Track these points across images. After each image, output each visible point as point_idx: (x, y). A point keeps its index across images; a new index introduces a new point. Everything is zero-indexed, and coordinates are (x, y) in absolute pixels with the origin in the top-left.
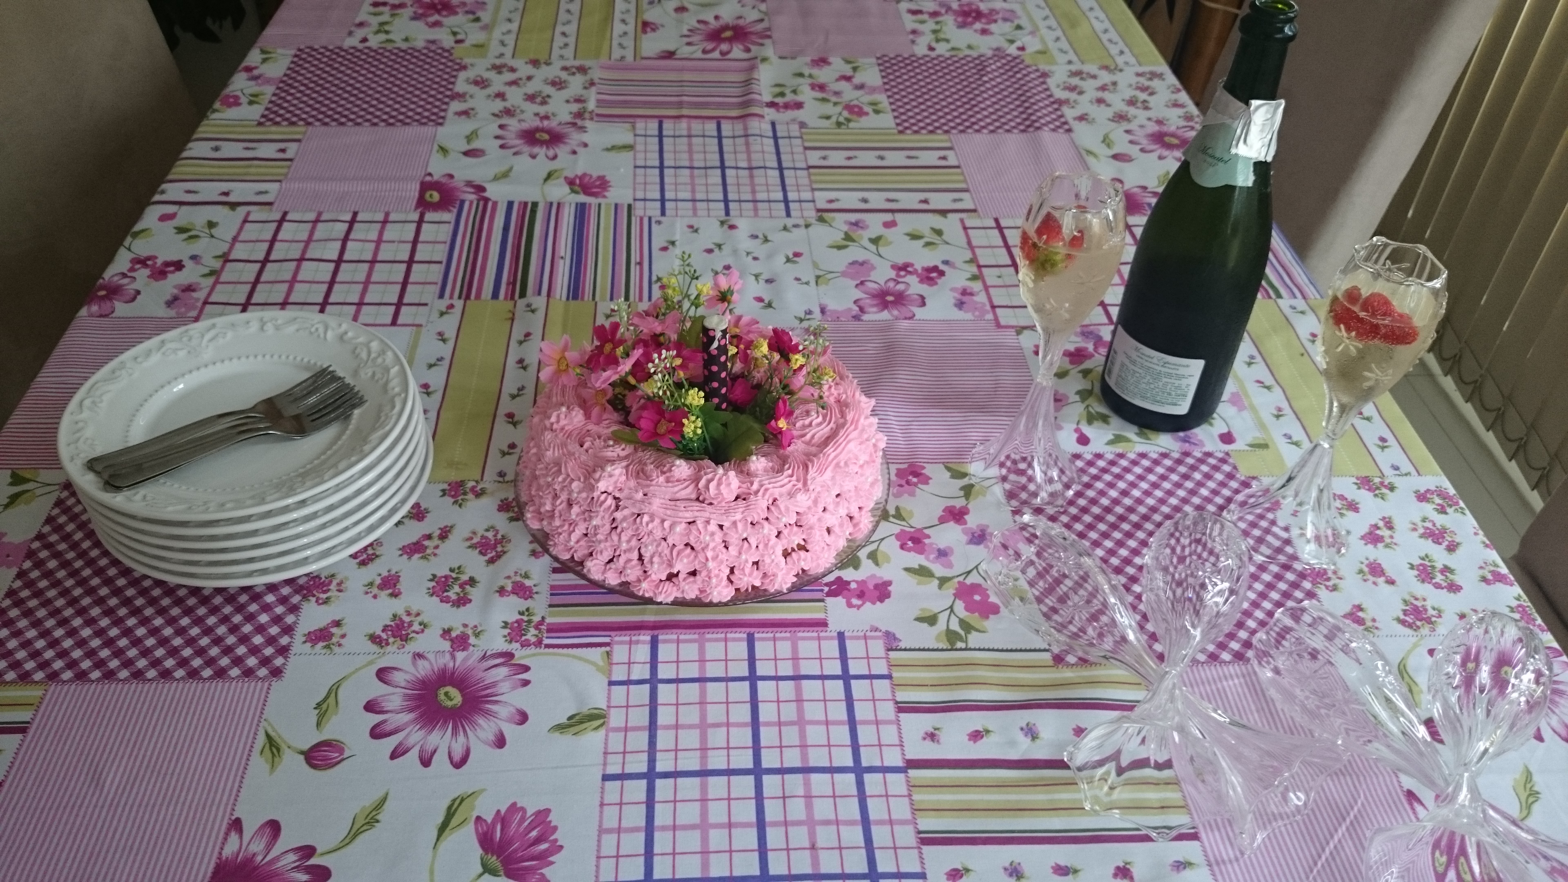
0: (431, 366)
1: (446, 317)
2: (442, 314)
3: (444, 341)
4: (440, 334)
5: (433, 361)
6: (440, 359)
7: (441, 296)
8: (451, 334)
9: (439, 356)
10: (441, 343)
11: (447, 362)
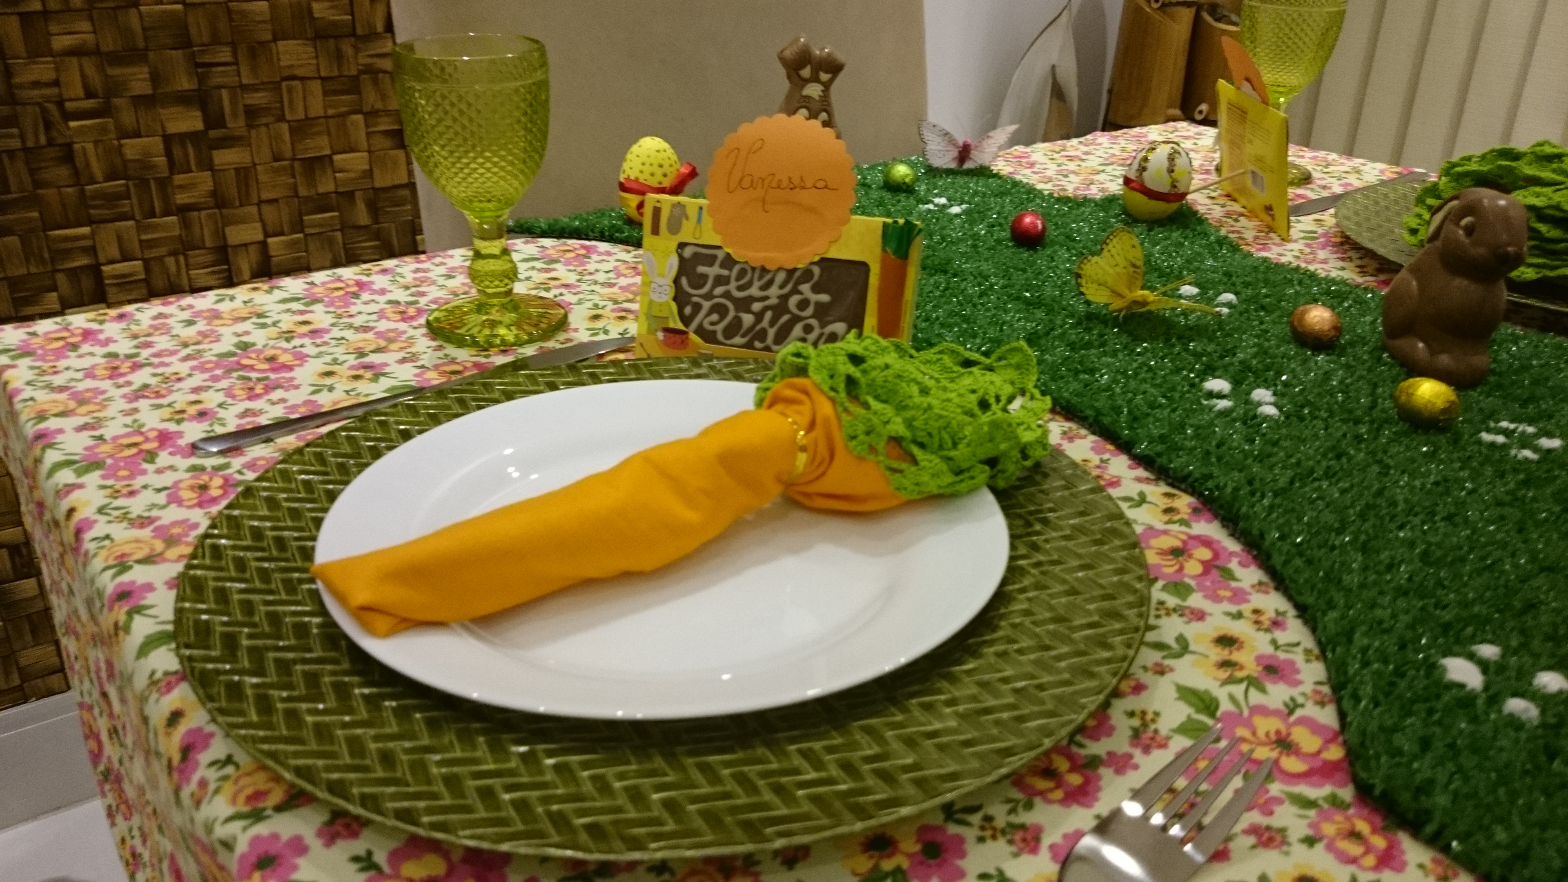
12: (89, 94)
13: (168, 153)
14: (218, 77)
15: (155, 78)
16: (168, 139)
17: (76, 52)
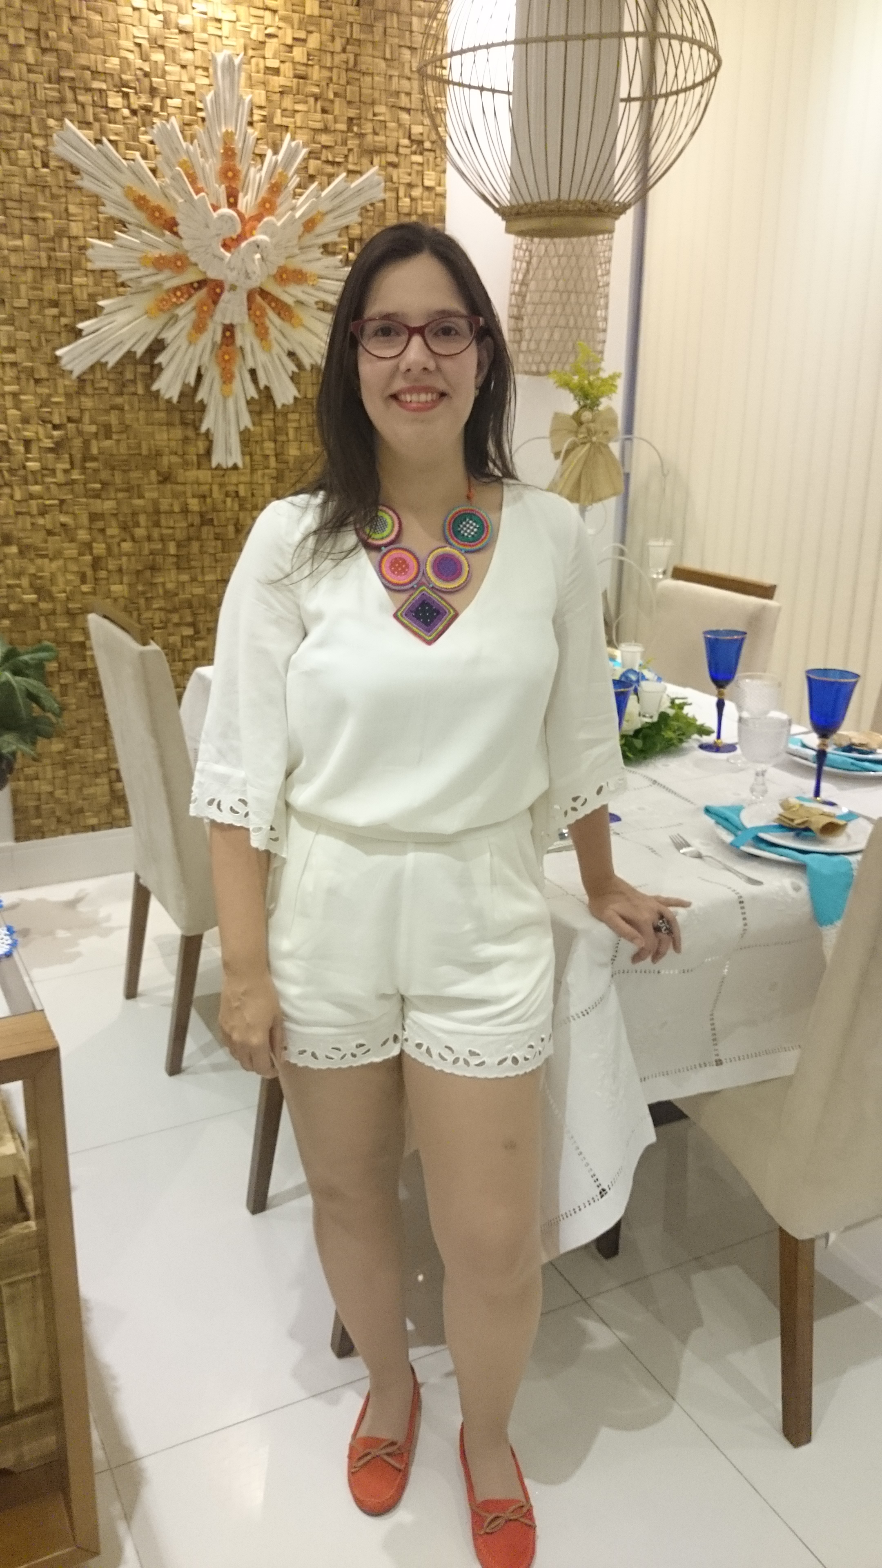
12: (161, 622)
13: (182, 642)
14: (200, 617)
15: (181, 618)
16: (183, 637)
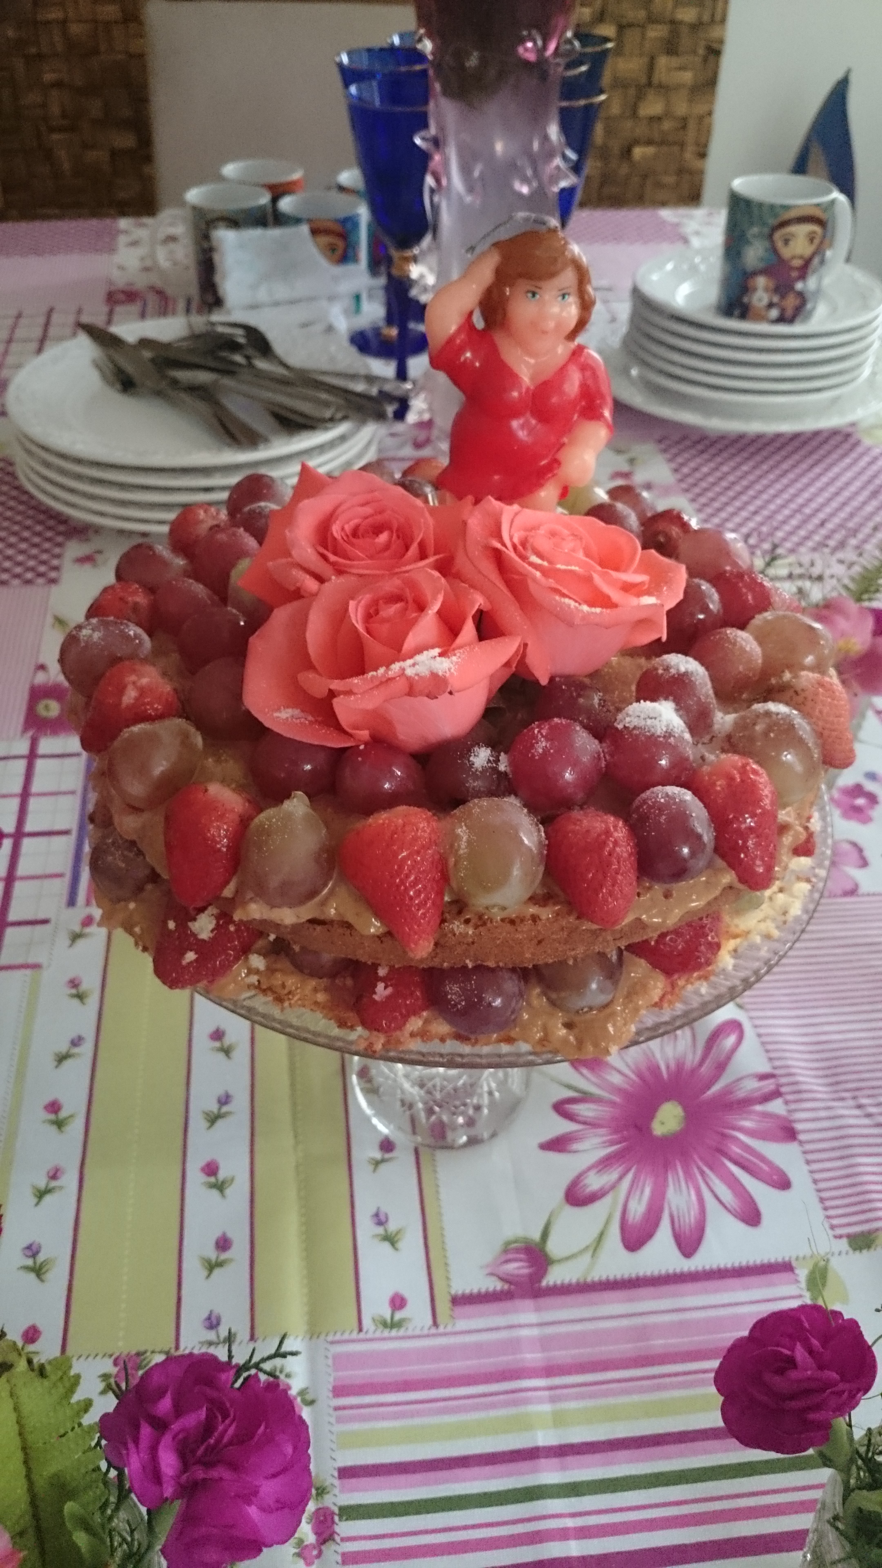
0: (61, 1059)
1: (81, 943)
2: (75, 937)
3: (80, 997)
4: (74, 983)
5: (63, 1047)
6: (76, 1042)
7: (72, 902)
8: (91, 983)
9: (73, 1035)
10: (76, 1002)
11: (87, 1049)
17: (58, 84)
